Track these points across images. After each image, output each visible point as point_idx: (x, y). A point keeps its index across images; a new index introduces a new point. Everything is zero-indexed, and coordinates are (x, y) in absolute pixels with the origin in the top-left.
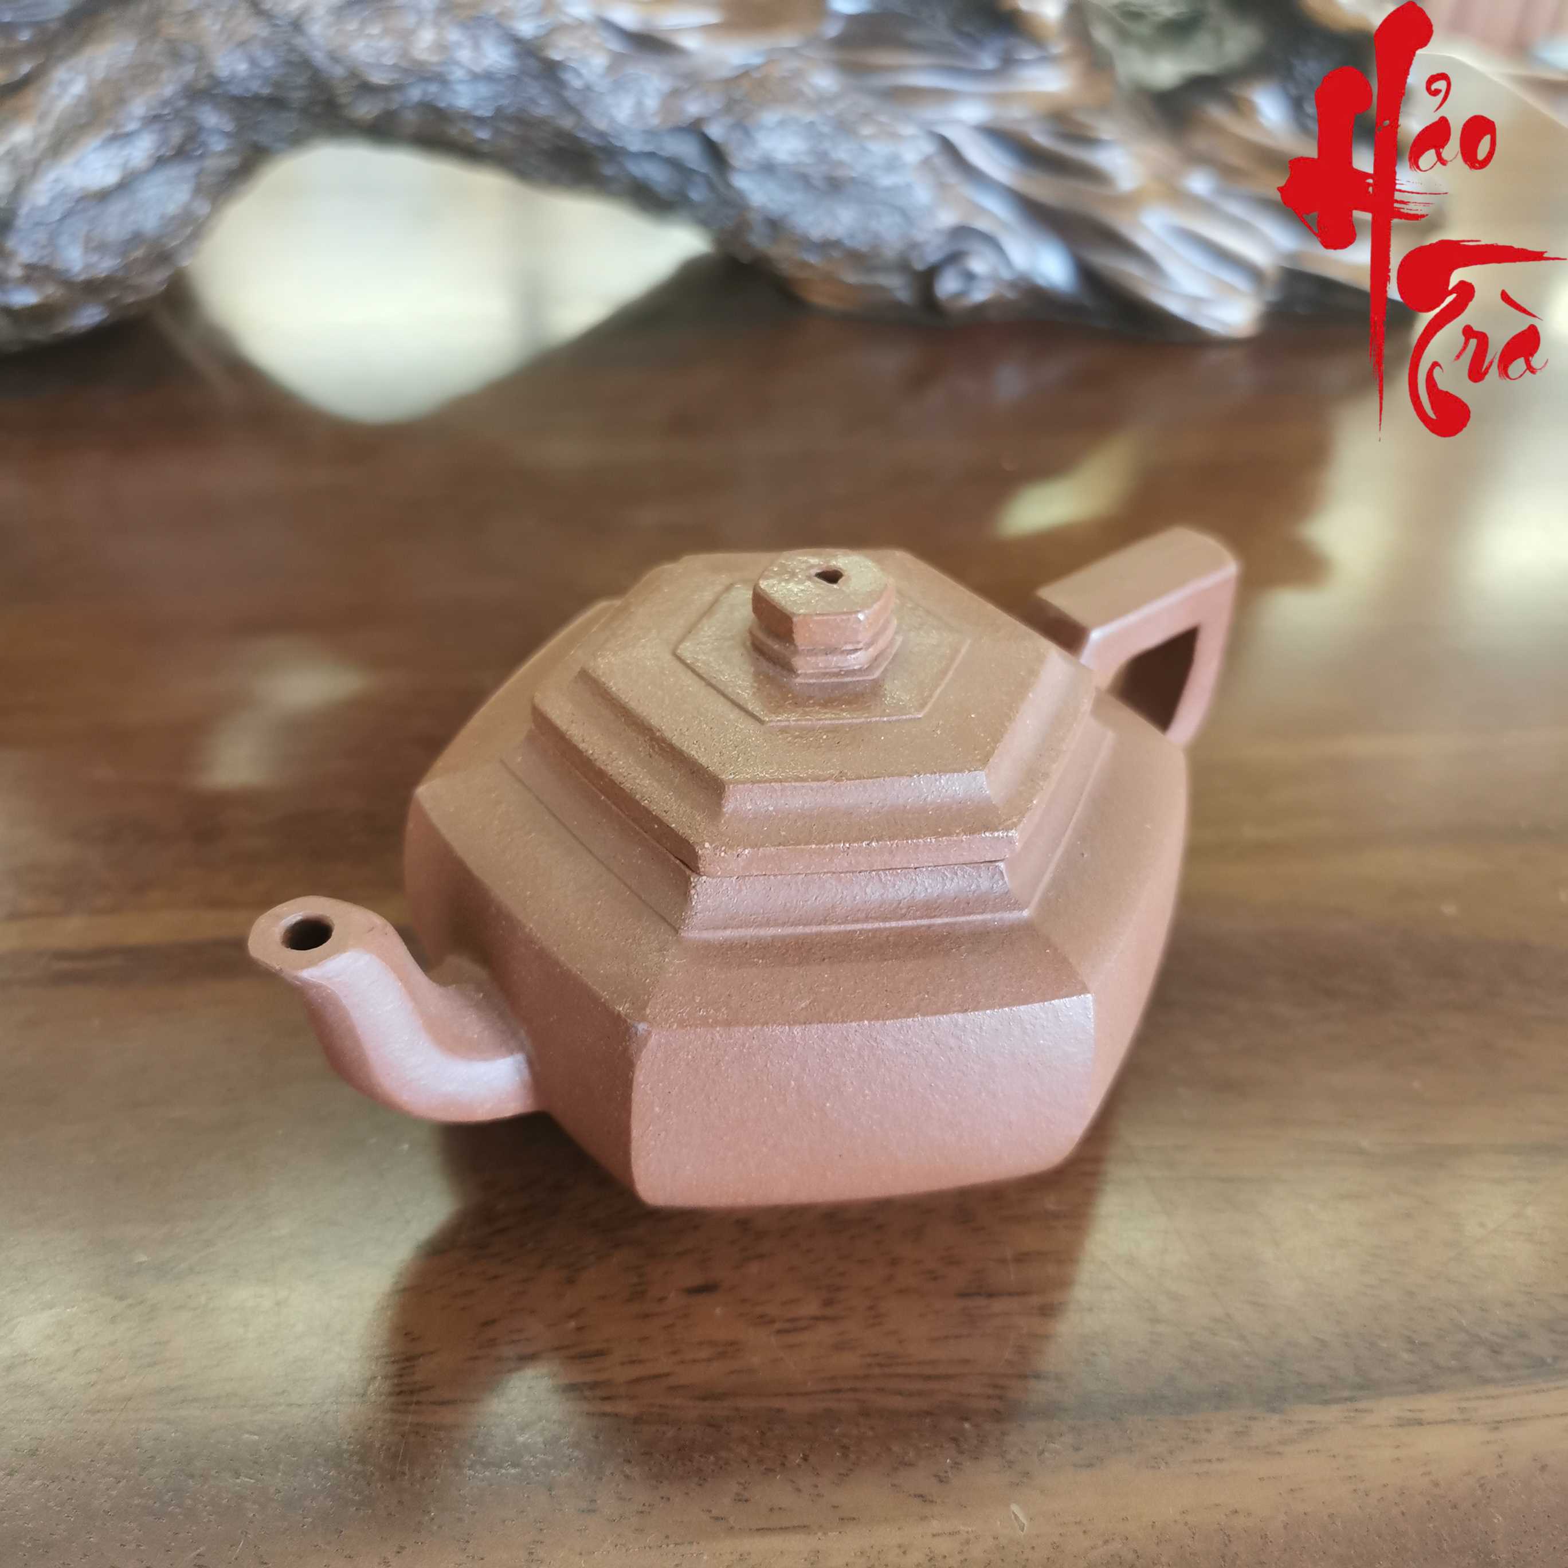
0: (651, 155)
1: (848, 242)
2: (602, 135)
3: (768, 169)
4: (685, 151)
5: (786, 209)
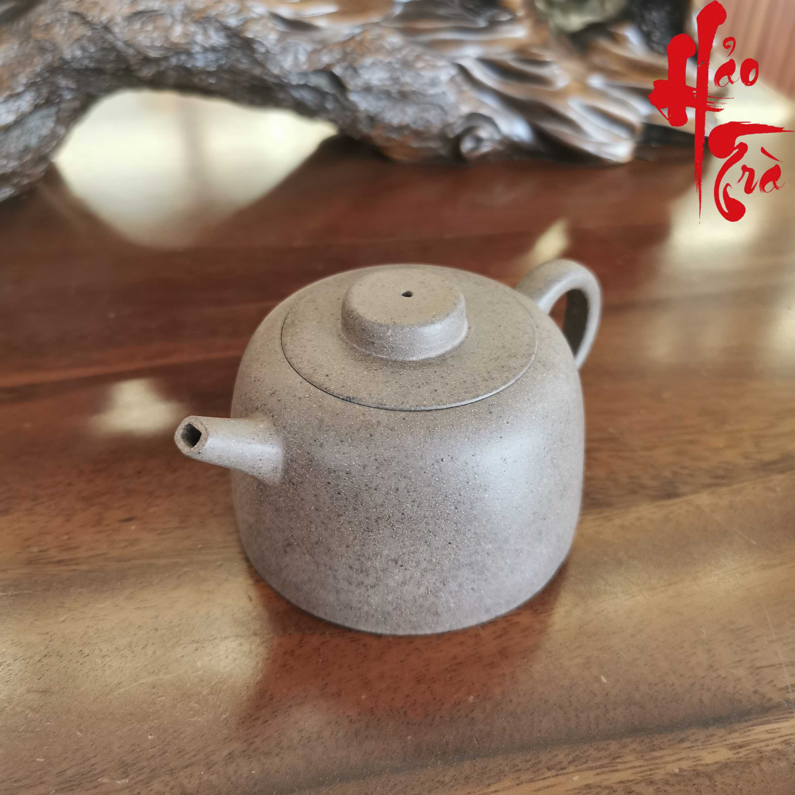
0: (305, 86)
1: (413, 126)
2: (277, 77)
3: (368, 89)
4: (322, 82)
5: (379, 110)
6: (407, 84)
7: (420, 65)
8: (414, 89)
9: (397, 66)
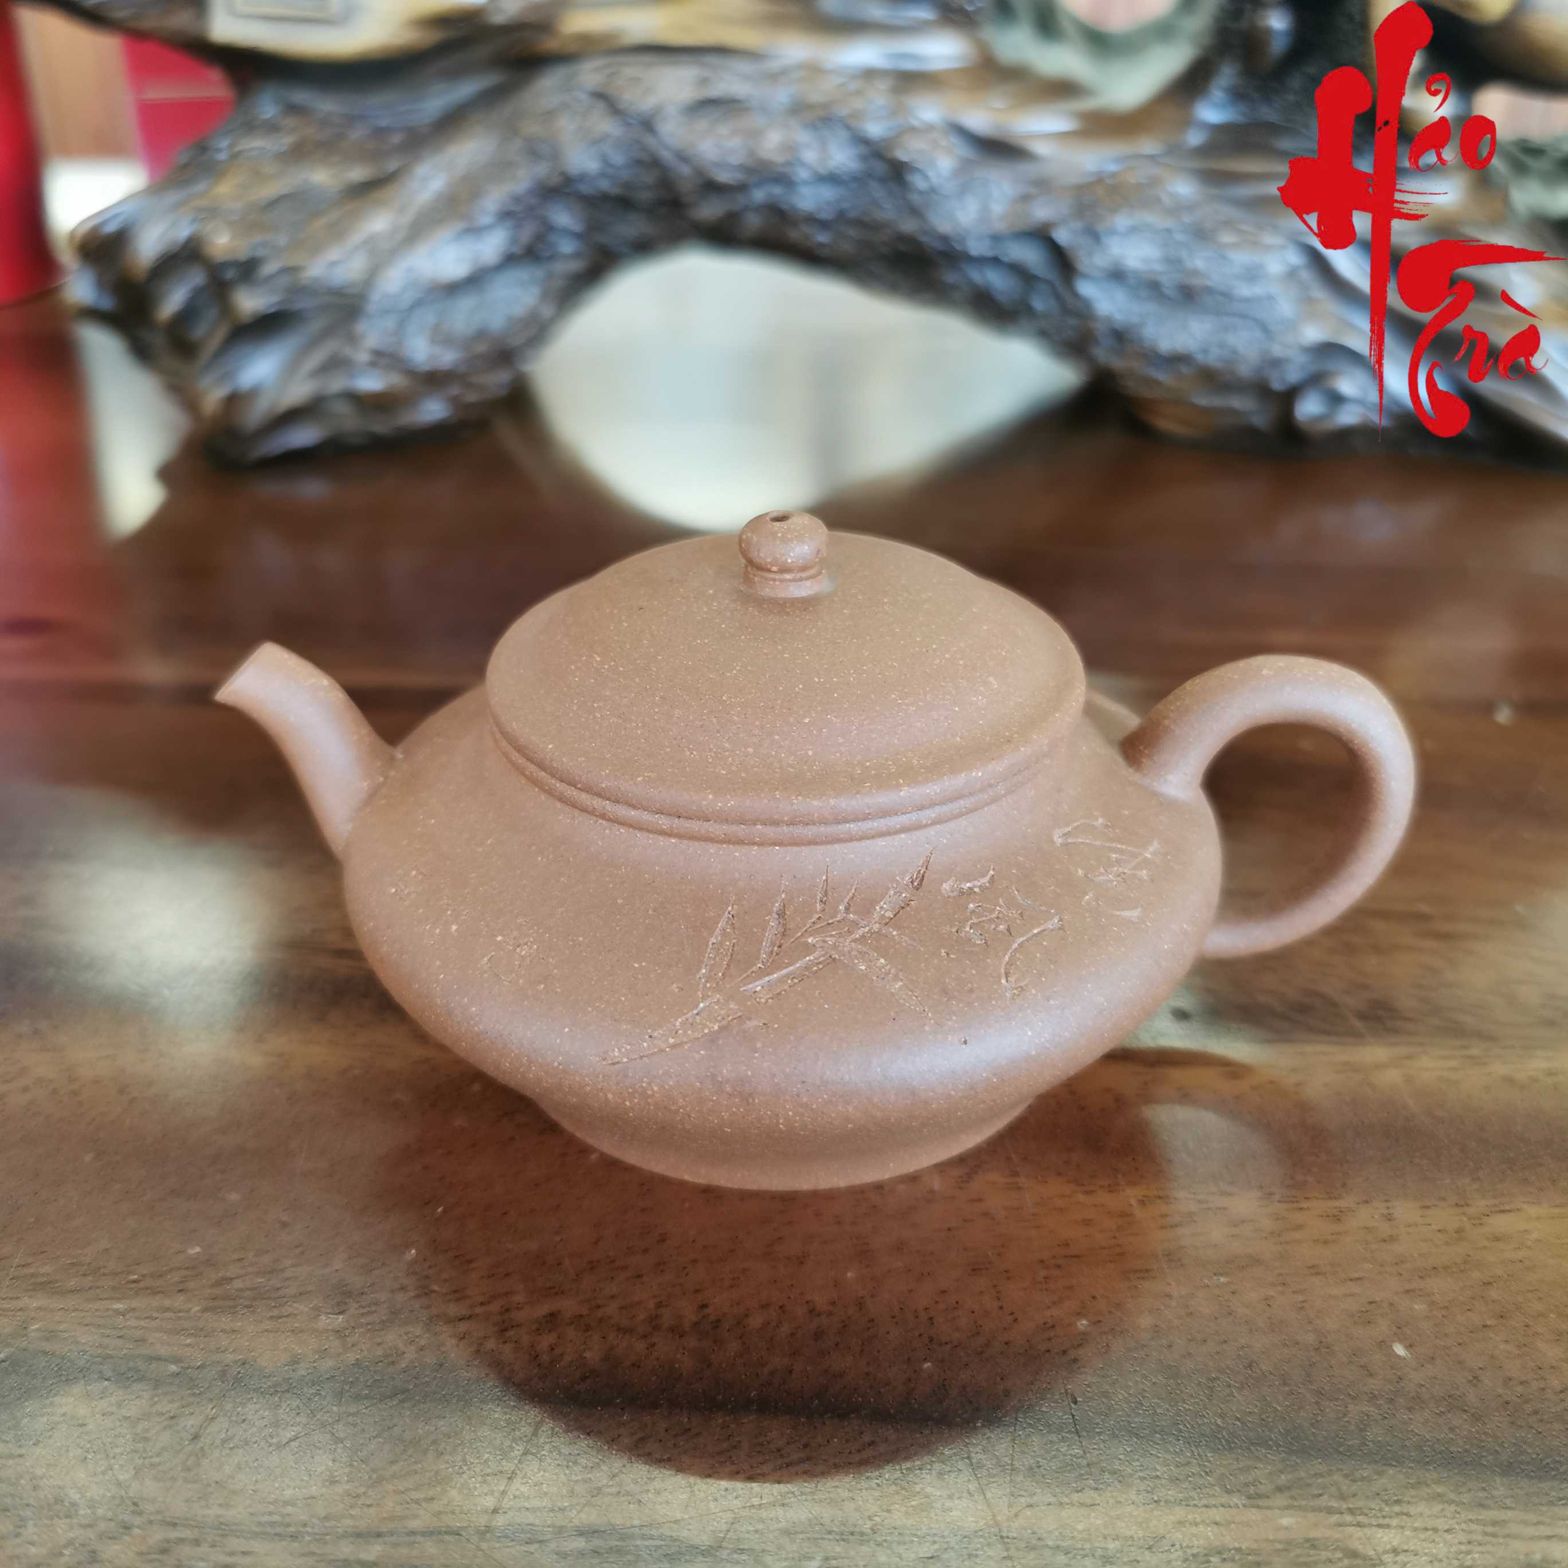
0: (995, 261)
1: (1200, 357)
2: (945, 239)
3: (1117, 275)
4: (1030, 256)
5: (1135, 319)
6: (1196, 273)
7: (1227, 238)
8: (1209, 283)
9: (1179, 237)
